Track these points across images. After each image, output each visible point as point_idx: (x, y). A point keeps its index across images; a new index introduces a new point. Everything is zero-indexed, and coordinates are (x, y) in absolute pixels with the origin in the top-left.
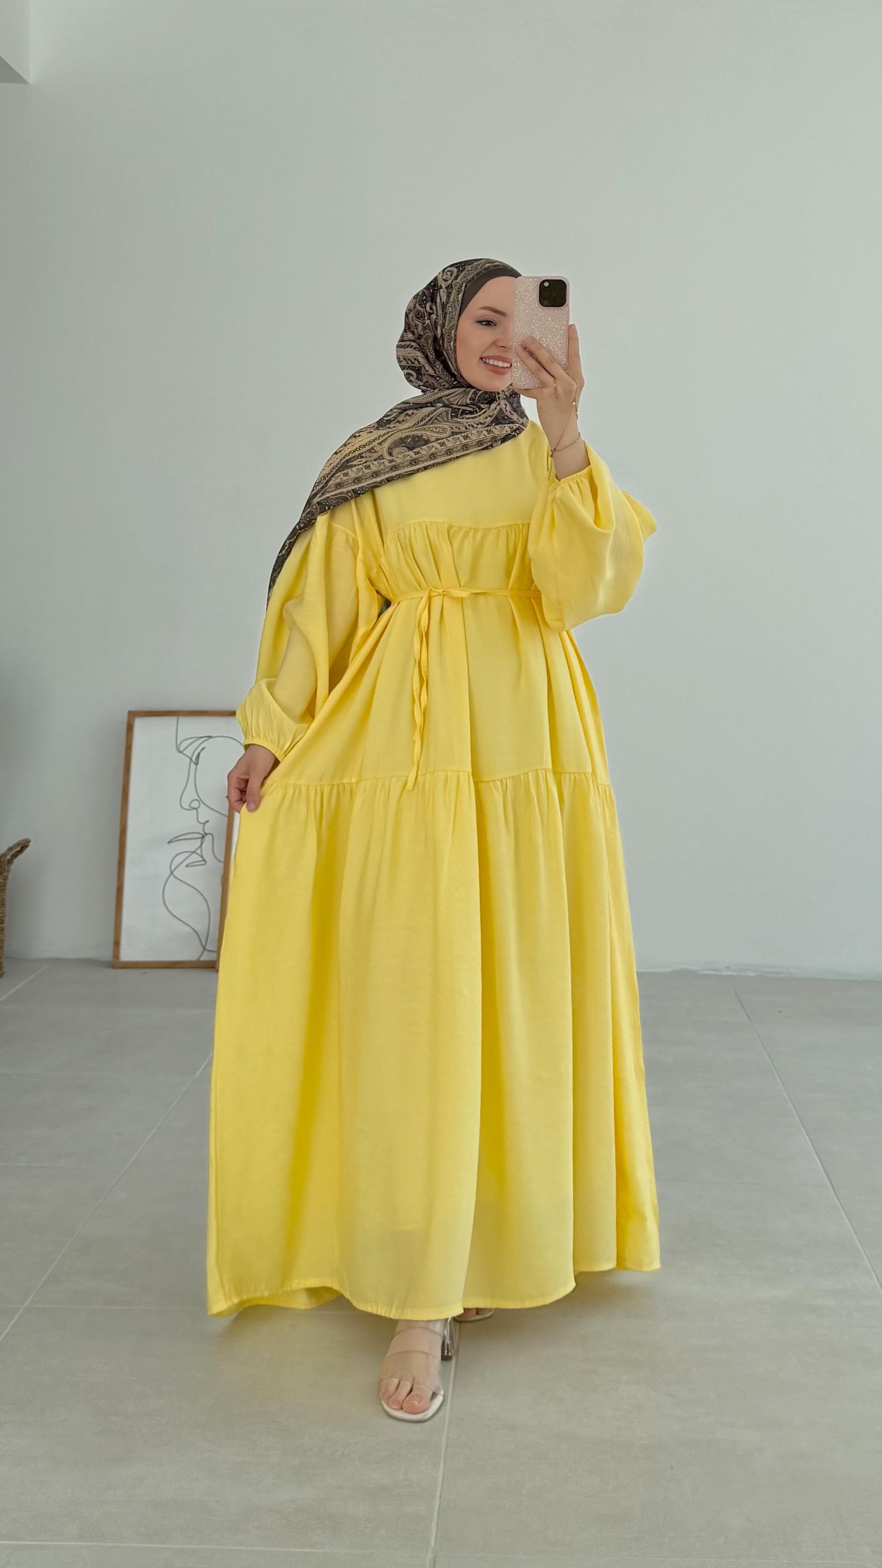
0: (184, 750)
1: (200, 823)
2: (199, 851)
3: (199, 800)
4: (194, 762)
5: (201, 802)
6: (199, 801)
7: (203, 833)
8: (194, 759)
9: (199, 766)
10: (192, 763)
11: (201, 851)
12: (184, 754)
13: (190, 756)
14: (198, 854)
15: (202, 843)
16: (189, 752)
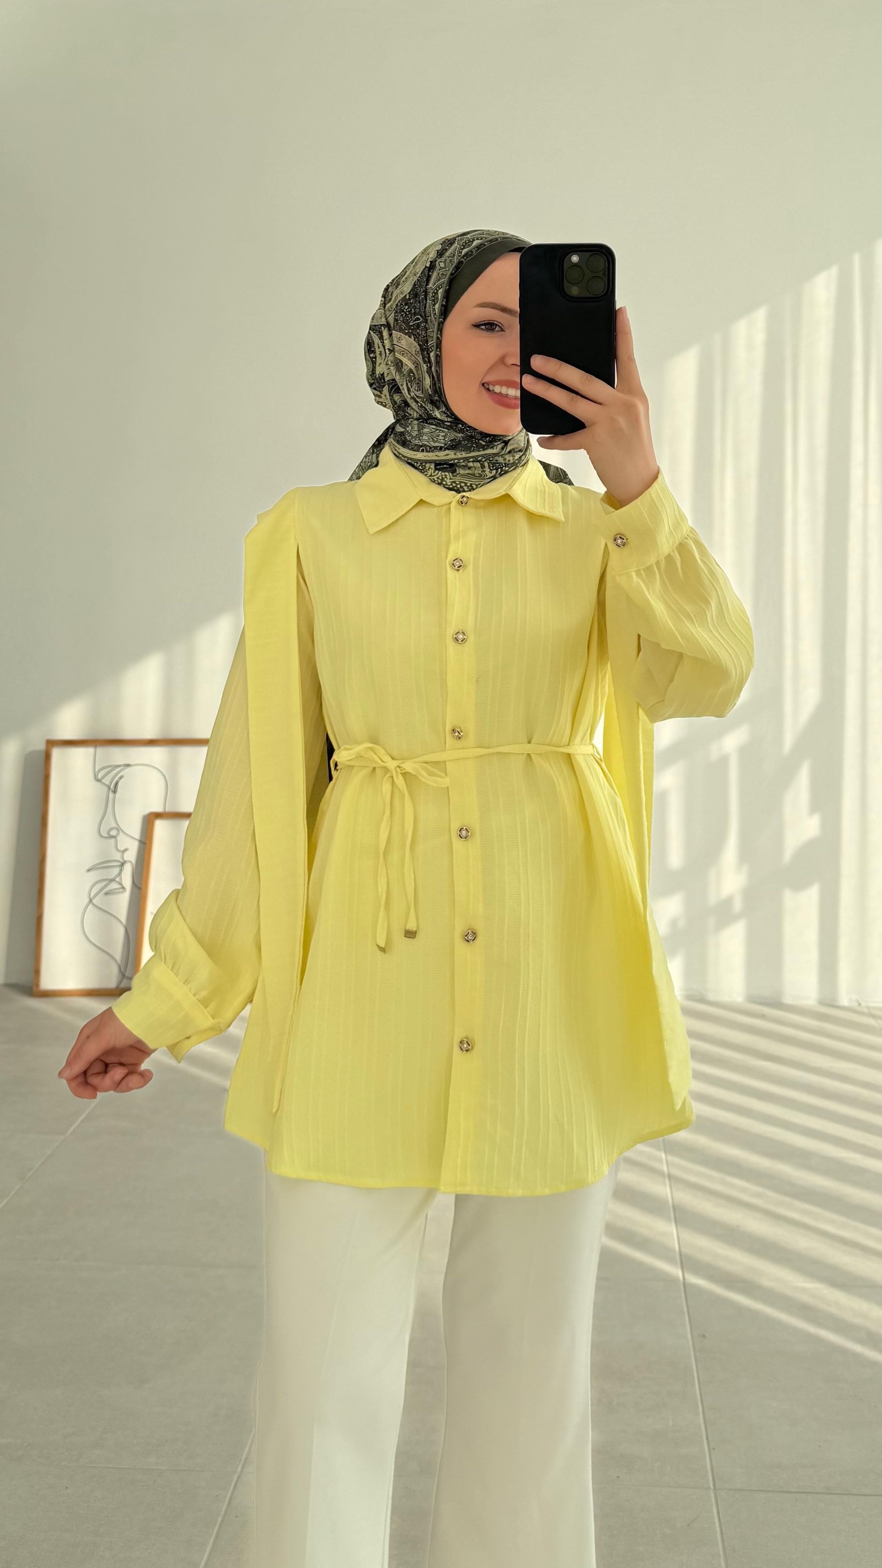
0: (103, 777)
1: (119, 851)
2: (117, 879)
3: (117, 827)
4: (112, 791)
5: (120, 830)
6: (117, 829)
7: (122, 861)
8: (112, 787)
9: (117, 795)
10: (111, 791)
11: (121, 877)
12: (103, 783)
13: (108, 783)
14: (117, 882)
15: (121, 870)
16: (107, 781)
